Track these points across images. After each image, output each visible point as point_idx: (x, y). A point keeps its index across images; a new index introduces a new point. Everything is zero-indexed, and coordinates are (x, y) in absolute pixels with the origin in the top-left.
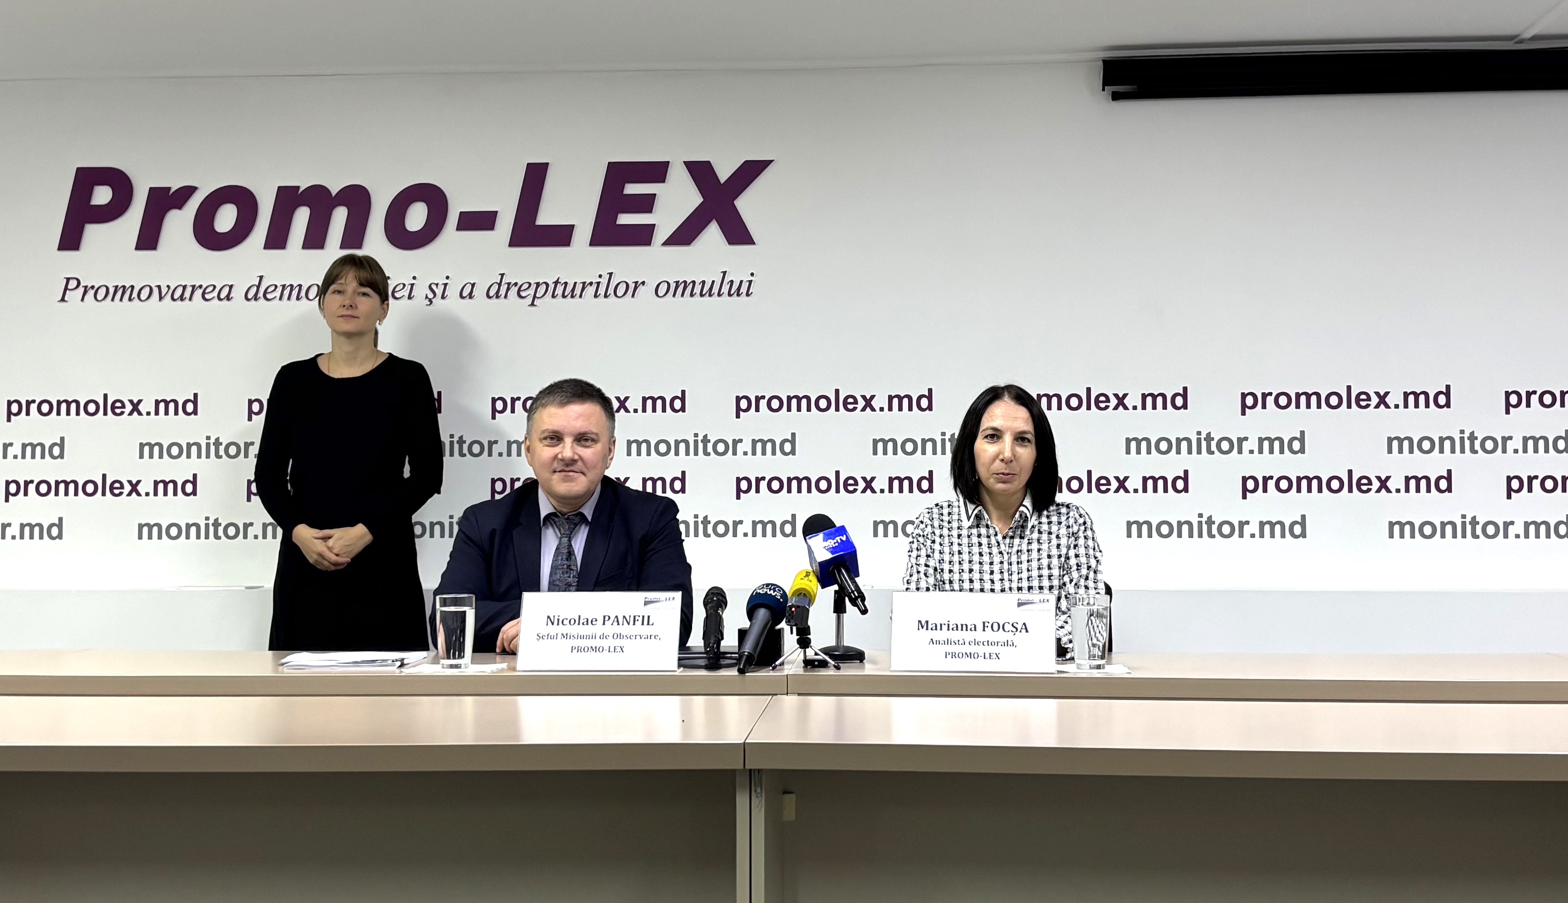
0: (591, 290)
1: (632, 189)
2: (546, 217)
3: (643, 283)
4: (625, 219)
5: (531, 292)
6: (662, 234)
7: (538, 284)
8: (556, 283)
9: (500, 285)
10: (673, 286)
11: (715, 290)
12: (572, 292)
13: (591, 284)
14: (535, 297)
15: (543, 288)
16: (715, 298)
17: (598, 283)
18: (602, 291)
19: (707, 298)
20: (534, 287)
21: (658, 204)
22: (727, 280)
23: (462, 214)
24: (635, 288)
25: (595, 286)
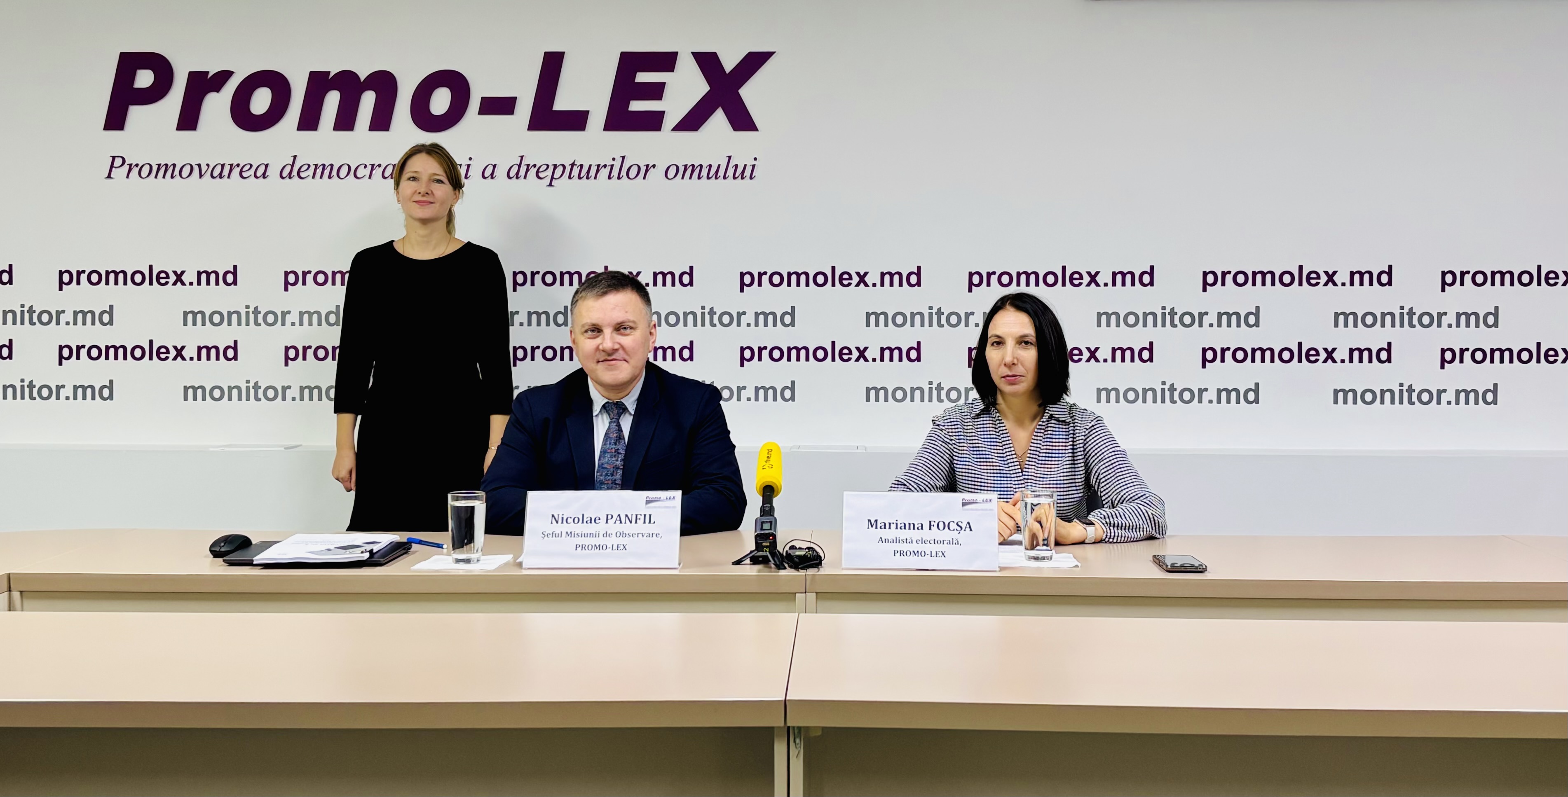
0: (604, 172)
1: (643, 77)
2: (562, 103)
3: (654, 166)
4: (636, 106)
5: (549, 172)
6: (671, 120)
7: (555, 167)
8: (573, 165)
9: (519, 166)
10: (681, 169)
11: (721, 173)
12: (586, 173)
13: (605, 166)
14: (552, 178)
15: (560, 169)
16: (721, 180)
17: (612, 166)
18: (615, 173)
19: (713, 181)
20: (551, 168)
21: (667, 92)
22: (732, 164)
23: (484, 99)
24: (647, 171)
25: (608, 168)
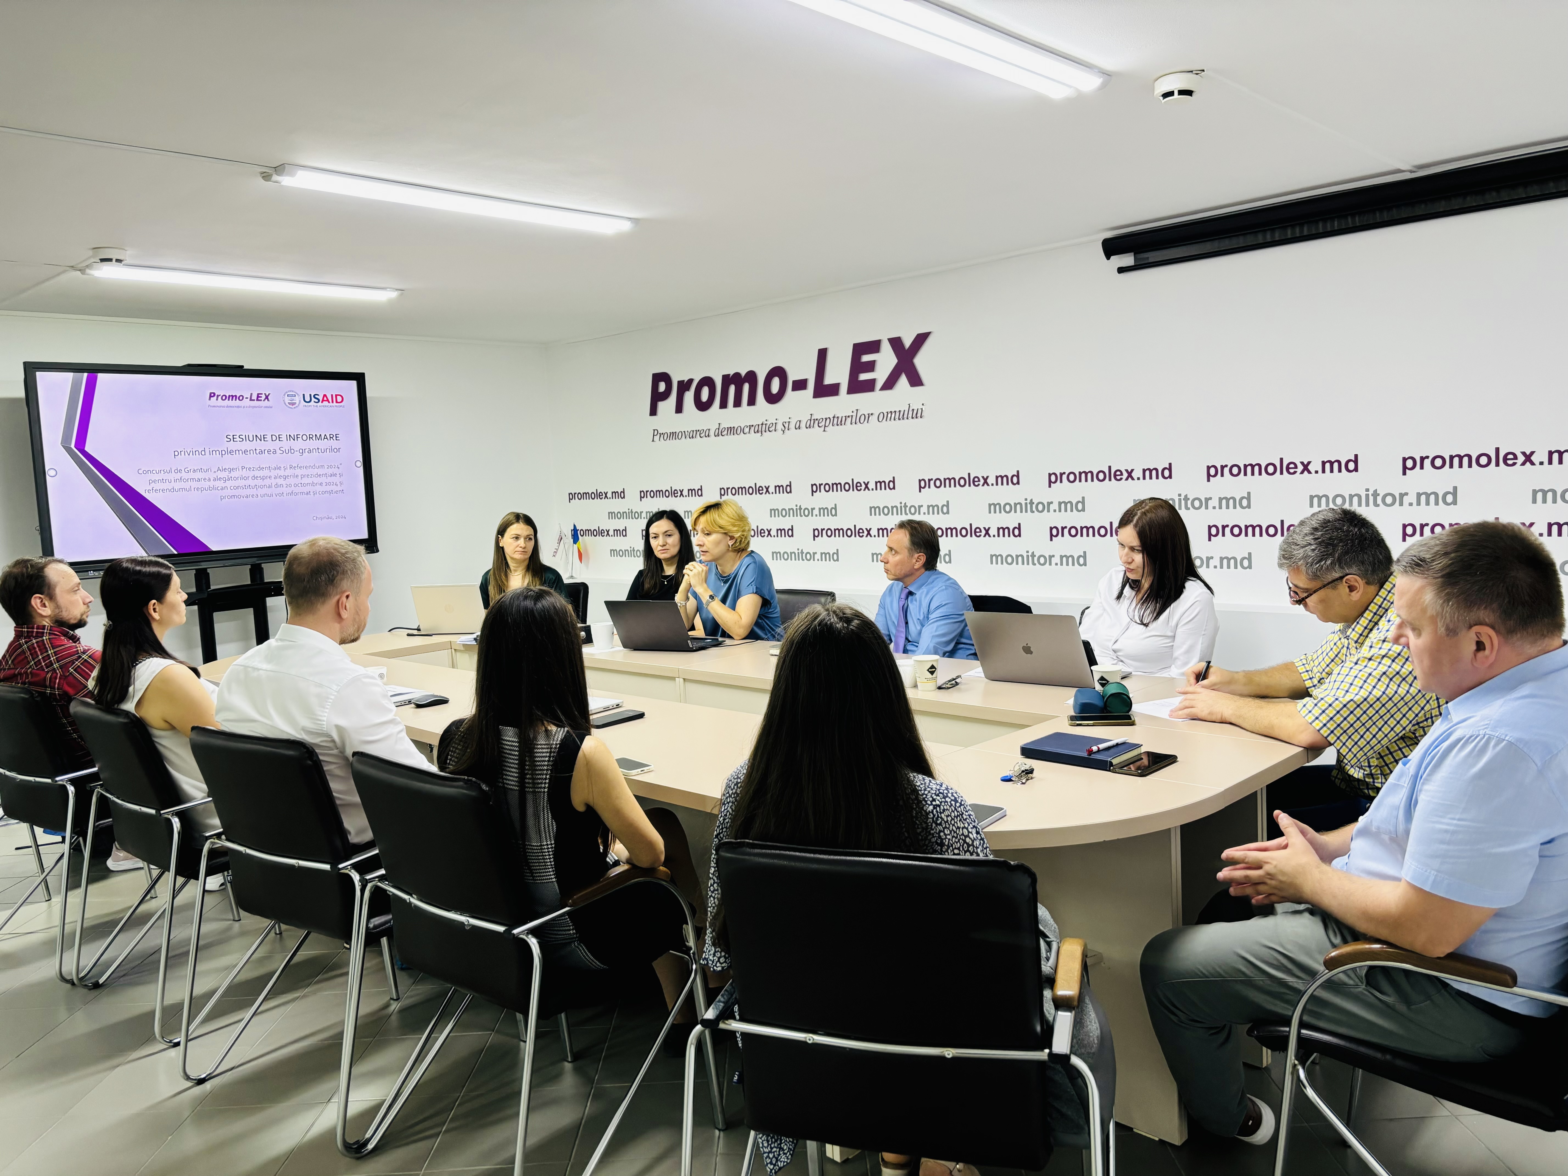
0: (849, 420)
1: (866, 358)
2: (828, 380)
3: (872, 414)
4: (863, 377)
5: (823, 423)
6: (879, 384)
7: (826, 419)
8: (834, 417)
9: (811, 420)
10: (886, 414)
11: (905, 416)
12: (838, 421)
13: (849, 417)
14: (825, 426)
15: (828, 420)
16: (906, 420)
17: (852, 416)
18: (854, 420)
19: (902, 421)
20: (824, 420)
21: (878, 366)
22: (911, 409)
23: (794, 382)
24: (869, 417)
25: (851, 417)
